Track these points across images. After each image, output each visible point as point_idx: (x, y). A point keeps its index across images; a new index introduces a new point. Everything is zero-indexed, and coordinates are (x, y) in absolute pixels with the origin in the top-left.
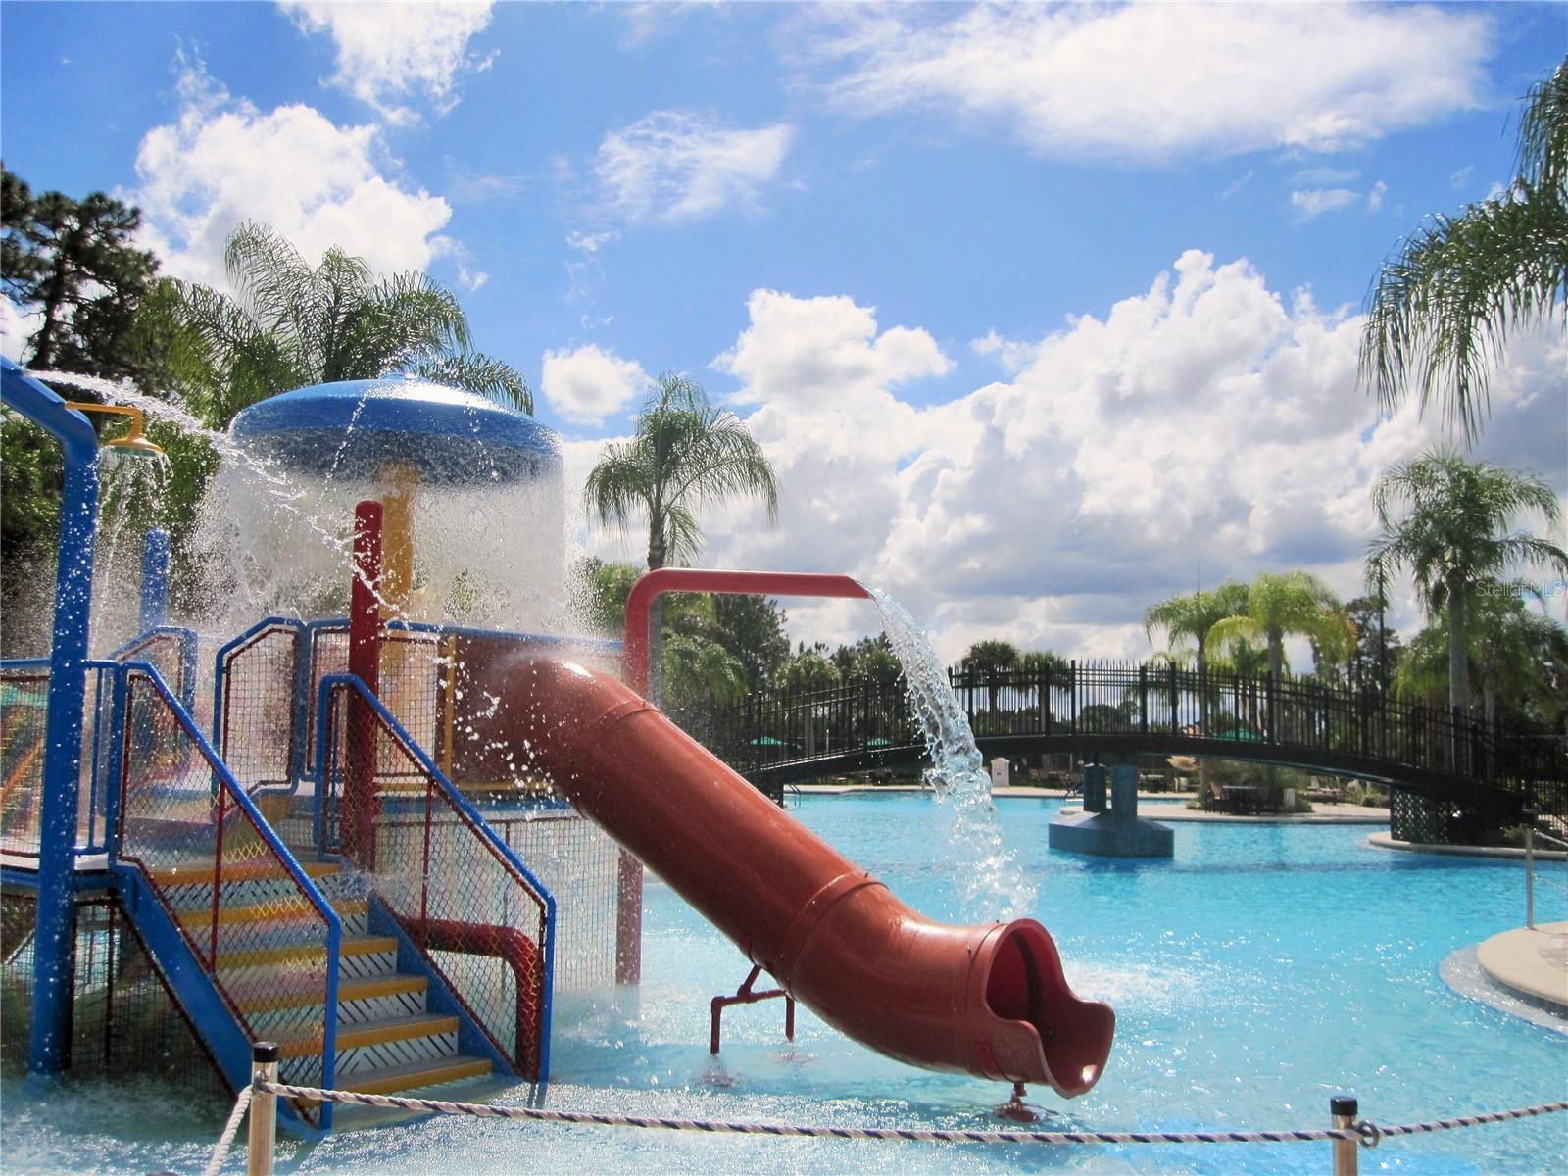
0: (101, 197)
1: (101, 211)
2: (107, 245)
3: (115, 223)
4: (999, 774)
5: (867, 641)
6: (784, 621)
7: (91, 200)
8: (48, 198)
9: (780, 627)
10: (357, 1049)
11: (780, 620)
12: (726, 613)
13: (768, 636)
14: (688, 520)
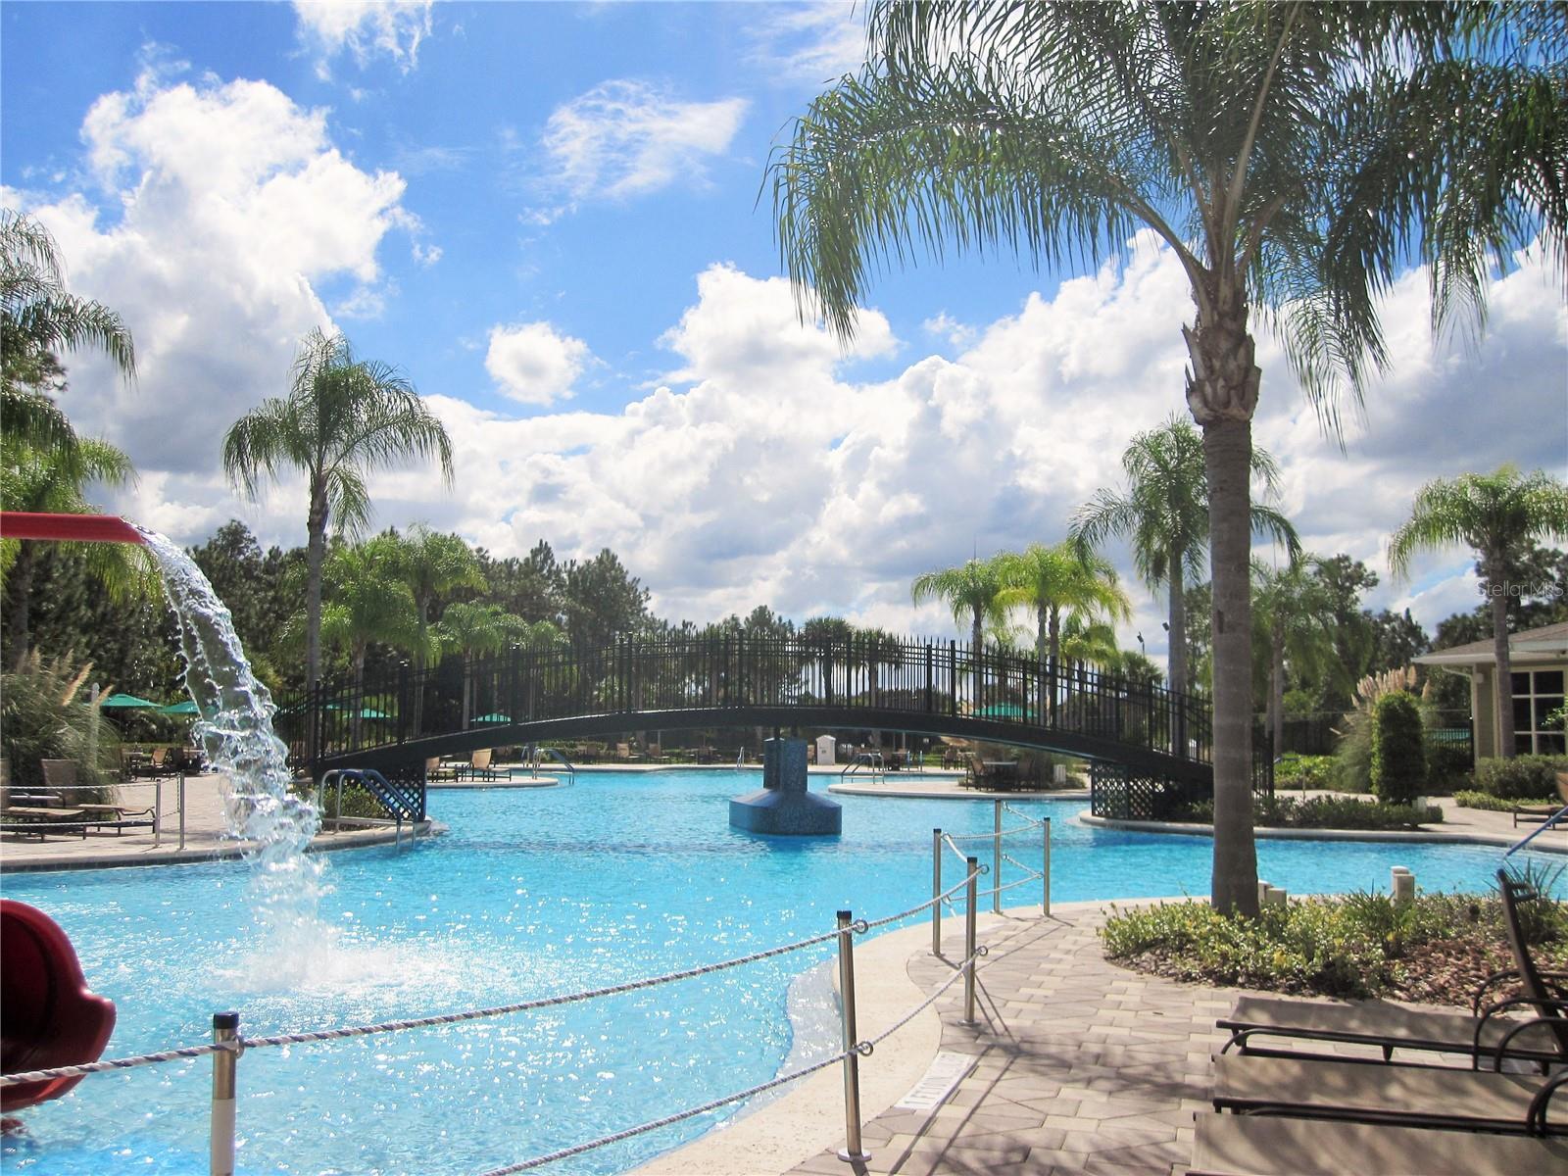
4: (824, 752)
5: (735, 619)
6: (648, 599)
11: (643, 597)
12: (584, 591)
13: (632, 614)
14: (357, 484)
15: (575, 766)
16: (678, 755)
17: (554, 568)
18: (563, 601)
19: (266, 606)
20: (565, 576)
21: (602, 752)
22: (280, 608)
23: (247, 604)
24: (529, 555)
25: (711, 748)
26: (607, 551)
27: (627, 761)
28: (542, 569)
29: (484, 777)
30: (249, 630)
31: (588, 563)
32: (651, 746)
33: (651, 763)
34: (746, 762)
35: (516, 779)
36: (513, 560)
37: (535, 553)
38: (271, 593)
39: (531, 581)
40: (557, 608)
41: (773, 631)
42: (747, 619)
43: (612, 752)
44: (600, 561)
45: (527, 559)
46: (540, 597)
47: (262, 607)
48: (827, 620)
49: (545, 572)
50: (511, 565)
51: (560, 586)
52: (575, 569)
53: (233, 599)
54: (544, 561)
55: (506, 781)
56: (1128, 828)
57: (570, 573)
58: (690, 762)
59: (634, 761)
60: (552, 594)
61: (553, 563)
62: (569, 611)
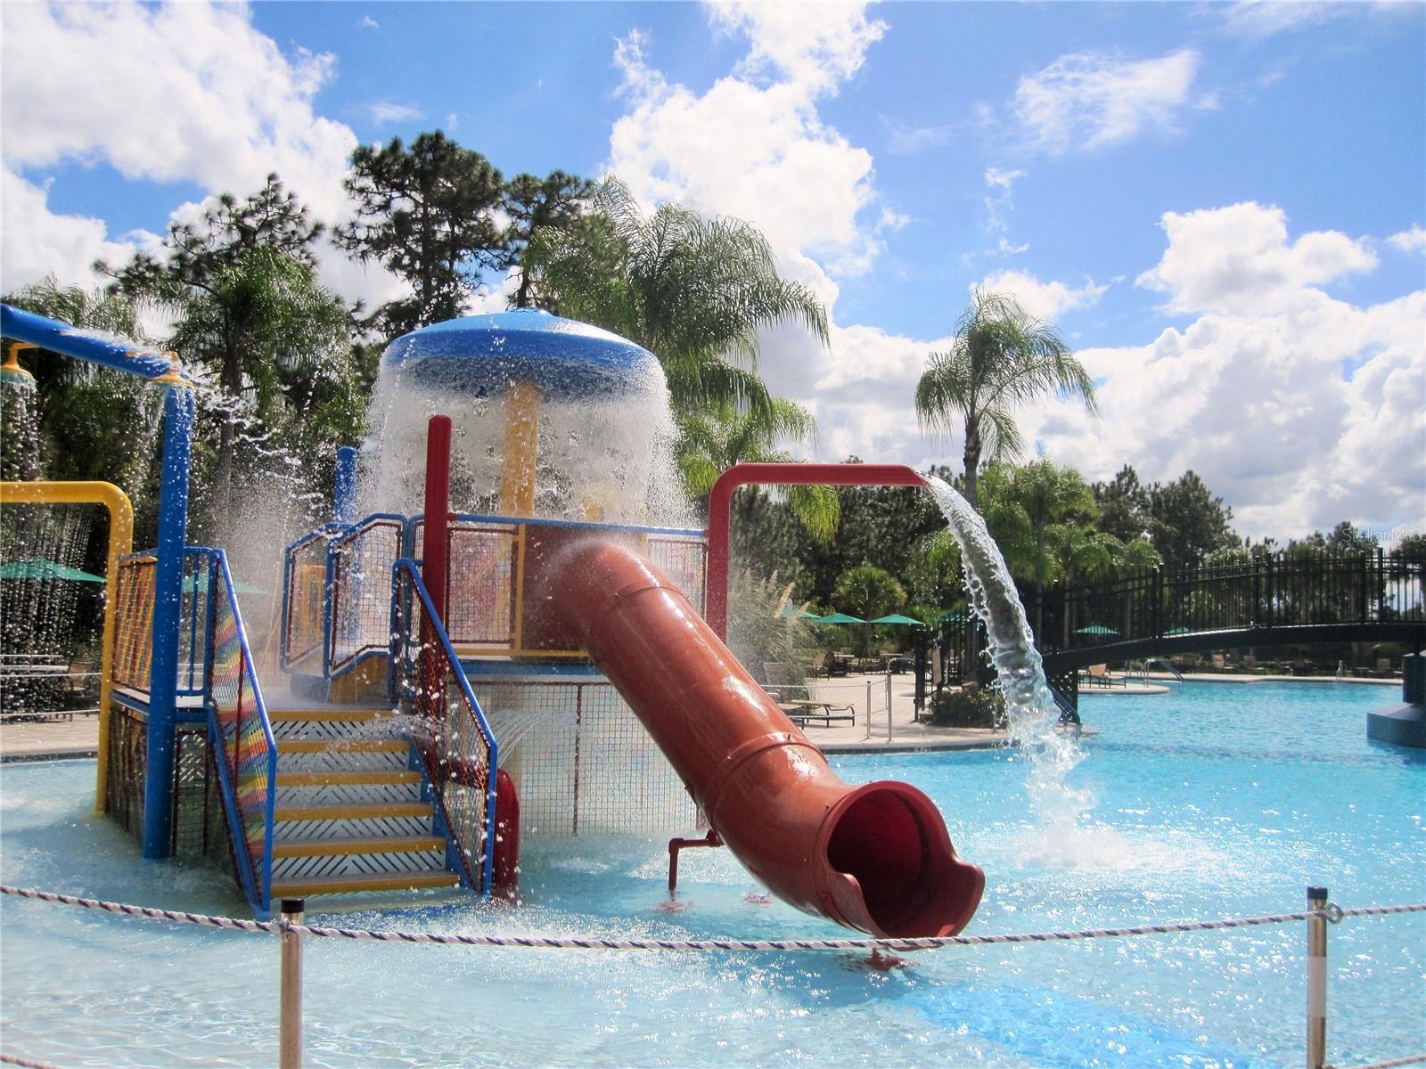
0: (560, 175)
1: (561, 186)
2: (569, 214)
3: (573, 195)
5: (1318, 535)
6: (1230, 517)
7: (552, 177)
8: (519, 180)
9: (1226, 523)
10: (346, 856)
11: (1226, 517)
12: (1168, 511)
13: (1215, 531)
14: (1008, 422)
15: (1184, 676)
16: (1272, 667)
17: (1138, 490)
18: (1149, 521)
19: (884, 530)
20: (1148, 497)
21: (1198, 663)
22: (895, 532)
23: (866, 528)
24: (1115, 479)
25: (1307, 661)
26: (1190, 473)
27: (1222, 671)
28: (1127, 491)
29: (1099, 683)
30: (868, 551)
31: (1172, 485)
32: (1246, 657)
33: (1245, 673)
34: (1344, 675)
35: (1131, 687)
36: (1099, 484)
37: (1120, 476)
38: (887, 519)
39: (1118, 502)
40: (1143, 527)
41: (1357, 546)
42: (1330, 535)
43: (1207, 663)
44: (1184, 482)
45: (1113, 483)
46: (1126, 517)
47: (880, 531)
49: (1130, 494)
50: (1098, 488)
51: (1145, 507)
52: (1158, 490)
53: (854, 524)
54: (1129, 484)
55: (1120, 688)
57: (1153, 494)
58: (1284, 674)
59: (1228, 672)
60: (1138, 515)
61: (1137, 485)
62: (1154, 530)
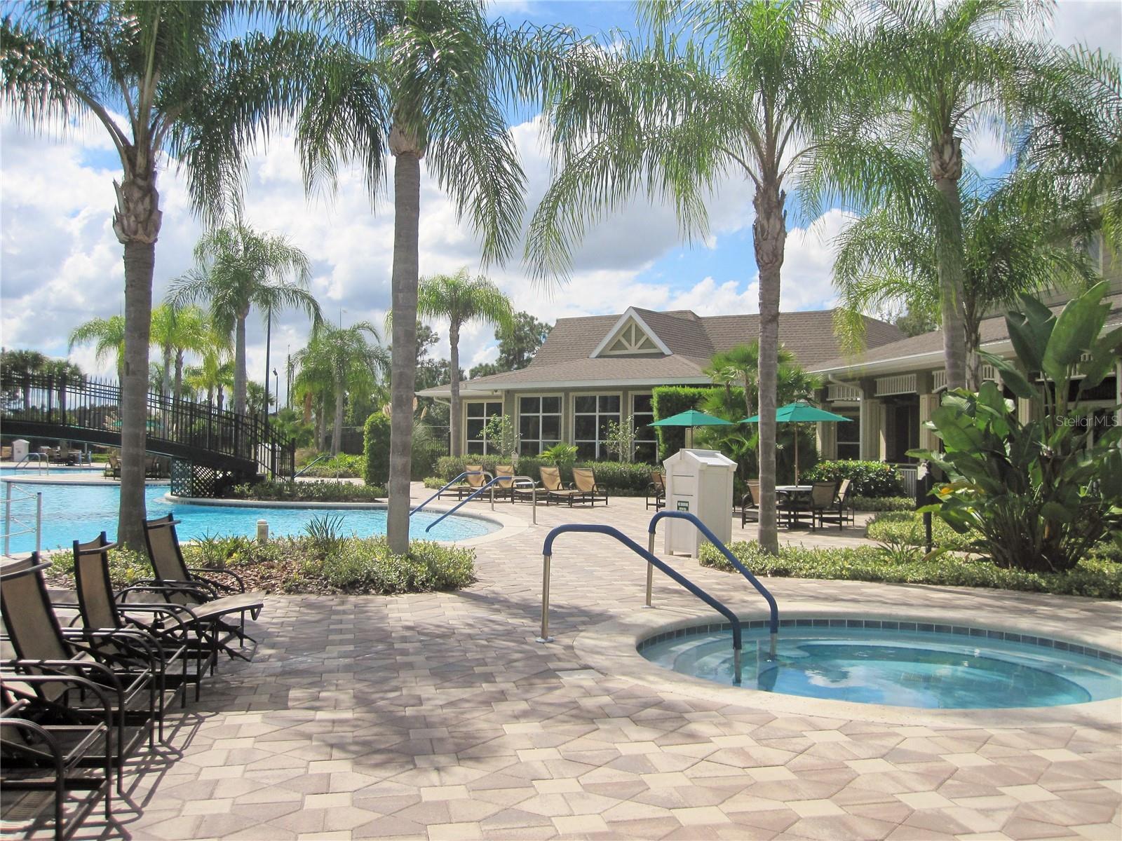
4: (19, 452)
48: (26, 352)
56: (192, 503)
